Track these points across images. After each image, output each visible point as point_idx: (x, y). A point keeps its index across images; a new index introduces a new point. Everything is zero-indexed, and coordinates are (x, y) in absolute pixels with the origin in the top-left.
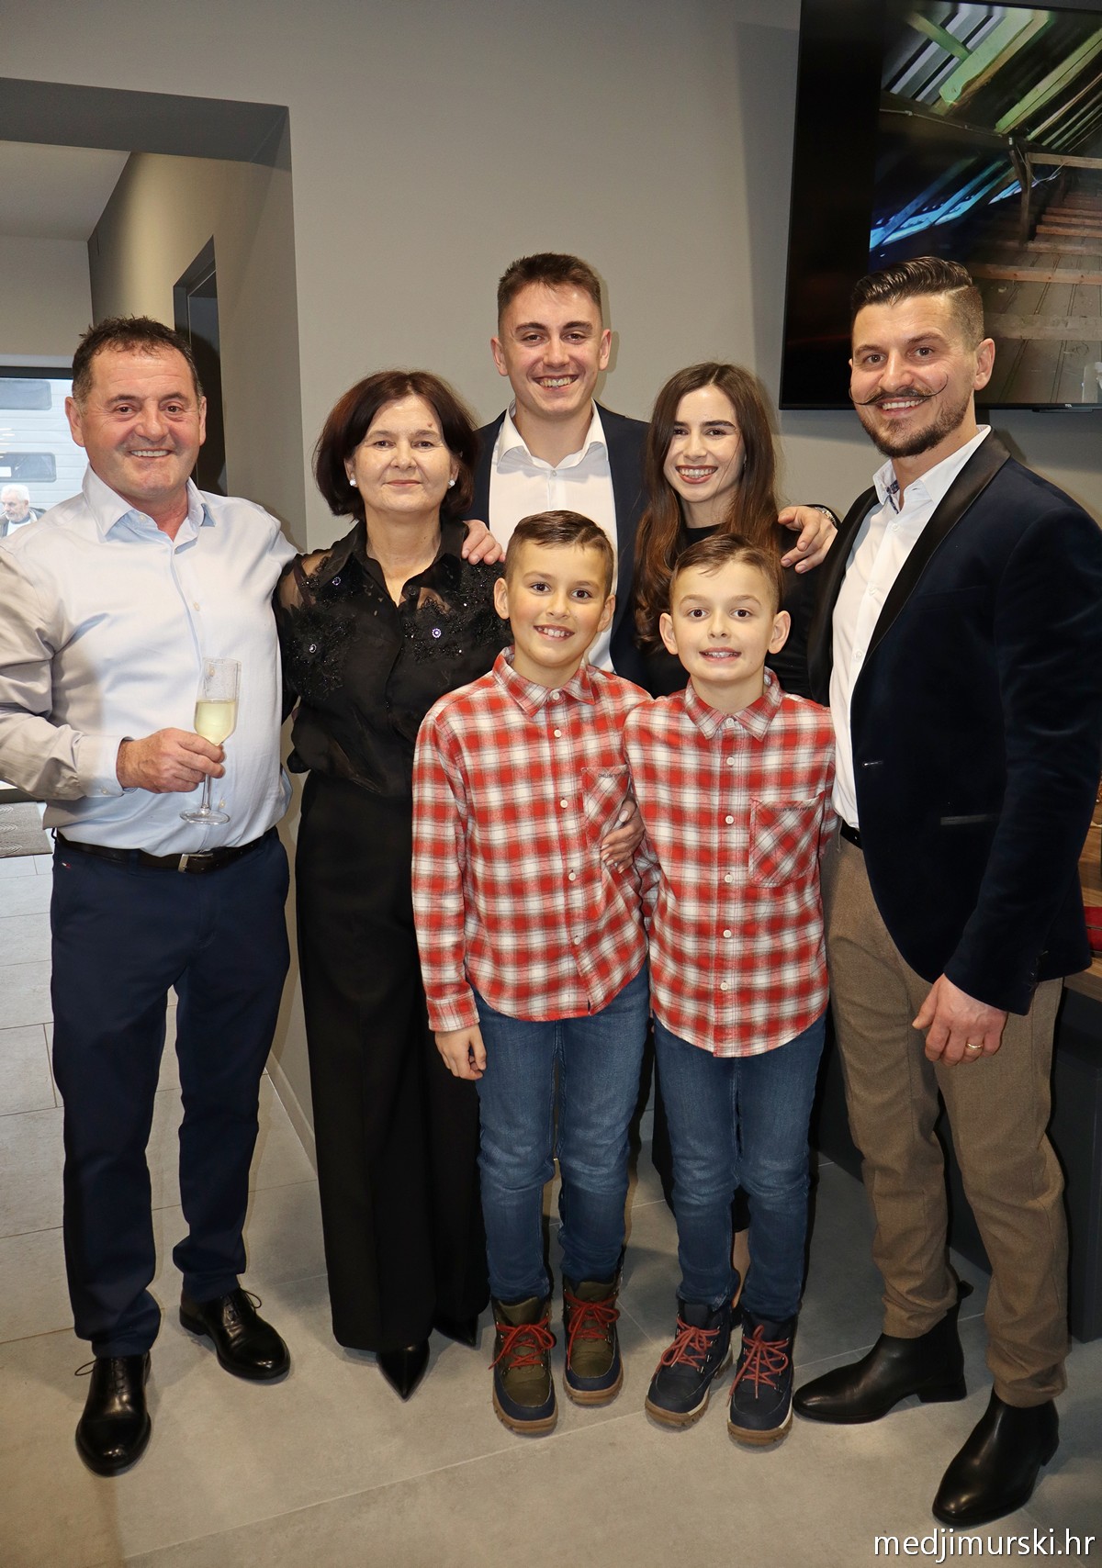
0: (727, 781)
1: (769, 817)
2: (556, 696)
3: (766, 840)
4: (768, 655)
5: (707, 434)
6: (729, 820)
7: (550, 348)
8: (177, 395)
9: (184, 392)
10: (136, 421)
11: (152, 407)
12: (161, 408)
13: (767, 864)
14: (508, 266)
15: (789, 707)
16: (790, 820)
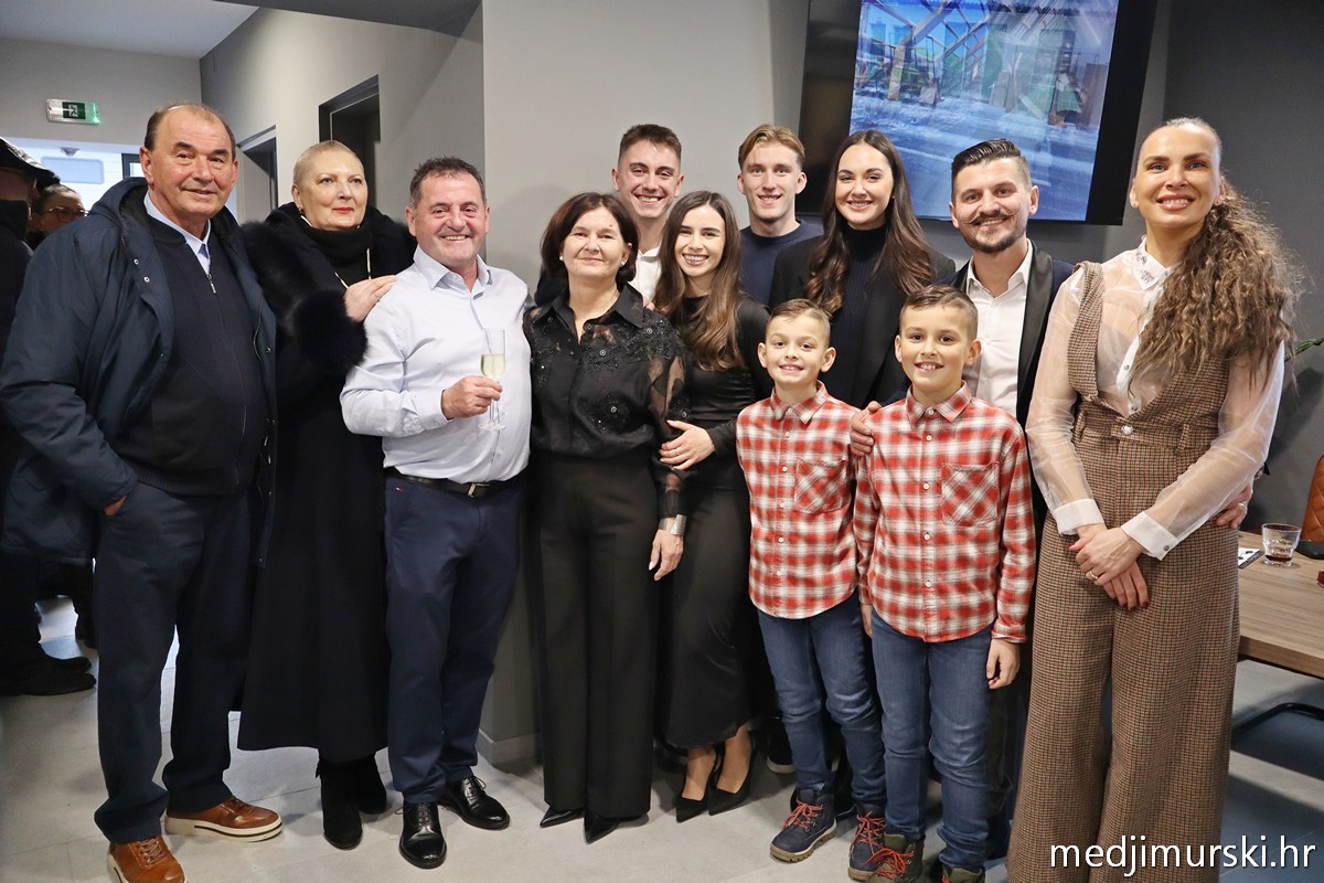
0: (784, 447)
1: (805, 469)
2: (931, 413)
3: (805, 483)
4: (821, 372)
5: (703, 235)
6: (785, 469)
7: (648, 179)
8: (470, 203)
9: (475, 201)
10: (446, 217)
11: (456, 209)
12: (461, 210)
13: (805, 498)
14: (629, 128)
15: (829, 406)
16: (819, 472)
